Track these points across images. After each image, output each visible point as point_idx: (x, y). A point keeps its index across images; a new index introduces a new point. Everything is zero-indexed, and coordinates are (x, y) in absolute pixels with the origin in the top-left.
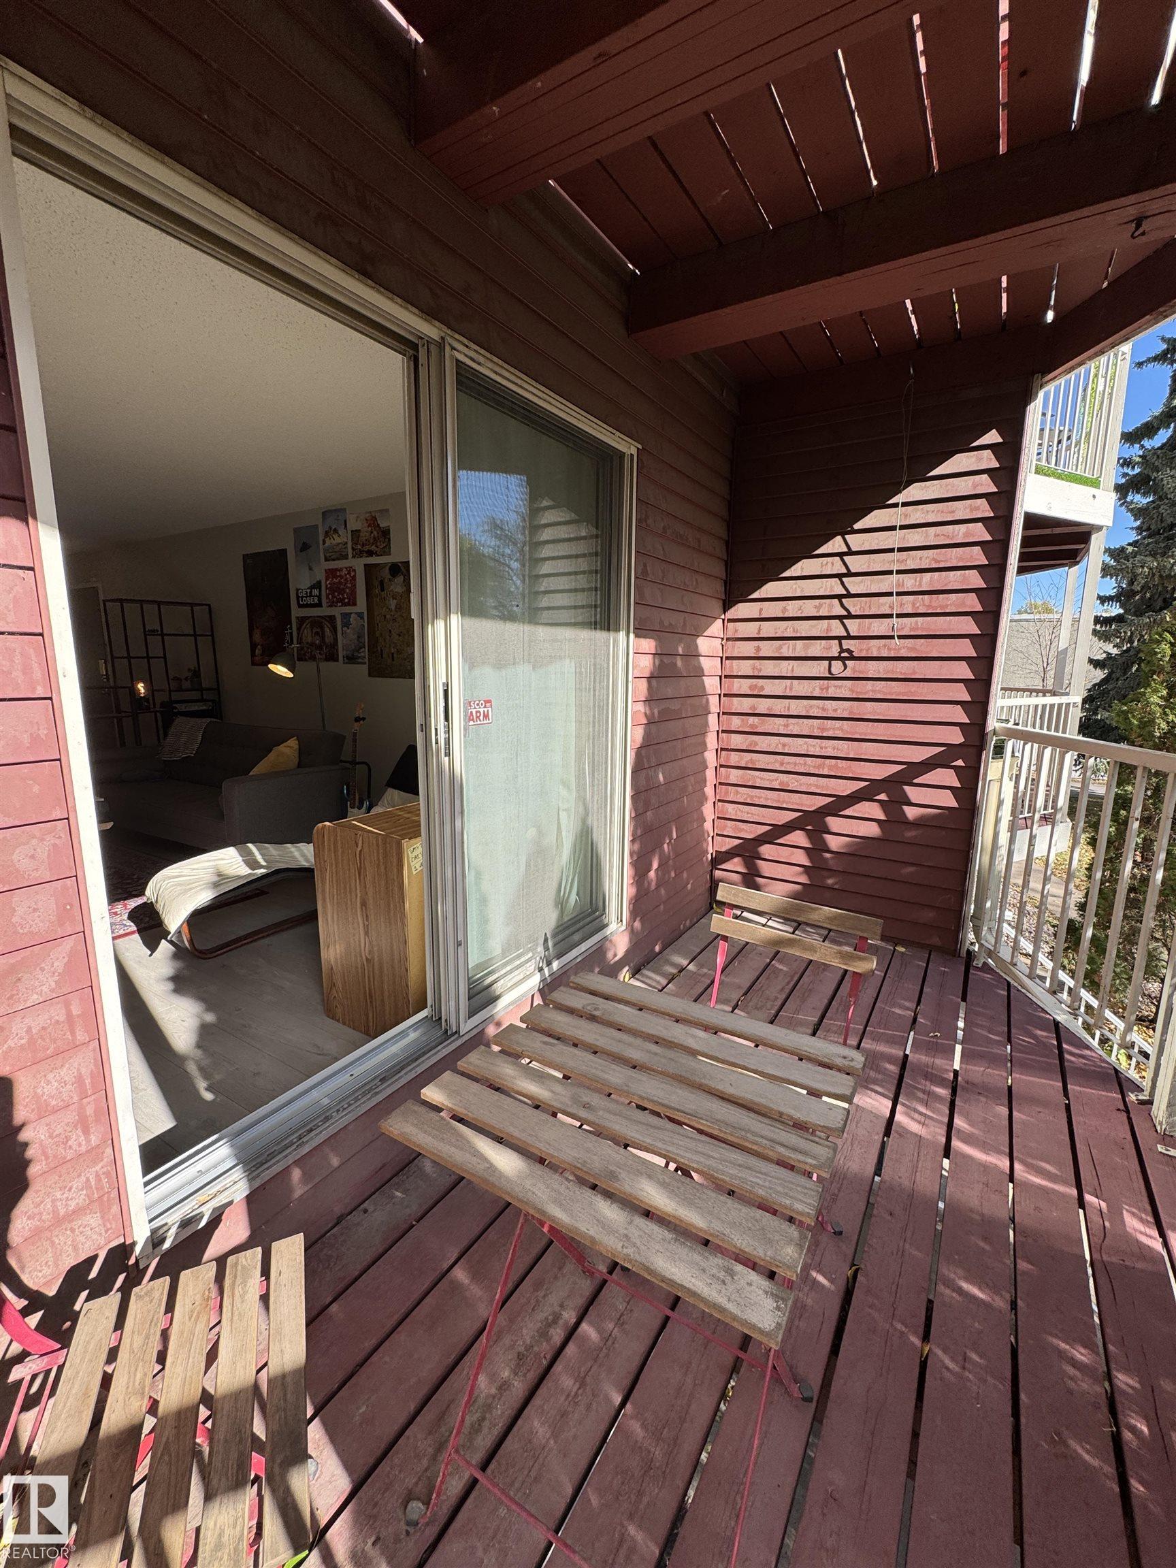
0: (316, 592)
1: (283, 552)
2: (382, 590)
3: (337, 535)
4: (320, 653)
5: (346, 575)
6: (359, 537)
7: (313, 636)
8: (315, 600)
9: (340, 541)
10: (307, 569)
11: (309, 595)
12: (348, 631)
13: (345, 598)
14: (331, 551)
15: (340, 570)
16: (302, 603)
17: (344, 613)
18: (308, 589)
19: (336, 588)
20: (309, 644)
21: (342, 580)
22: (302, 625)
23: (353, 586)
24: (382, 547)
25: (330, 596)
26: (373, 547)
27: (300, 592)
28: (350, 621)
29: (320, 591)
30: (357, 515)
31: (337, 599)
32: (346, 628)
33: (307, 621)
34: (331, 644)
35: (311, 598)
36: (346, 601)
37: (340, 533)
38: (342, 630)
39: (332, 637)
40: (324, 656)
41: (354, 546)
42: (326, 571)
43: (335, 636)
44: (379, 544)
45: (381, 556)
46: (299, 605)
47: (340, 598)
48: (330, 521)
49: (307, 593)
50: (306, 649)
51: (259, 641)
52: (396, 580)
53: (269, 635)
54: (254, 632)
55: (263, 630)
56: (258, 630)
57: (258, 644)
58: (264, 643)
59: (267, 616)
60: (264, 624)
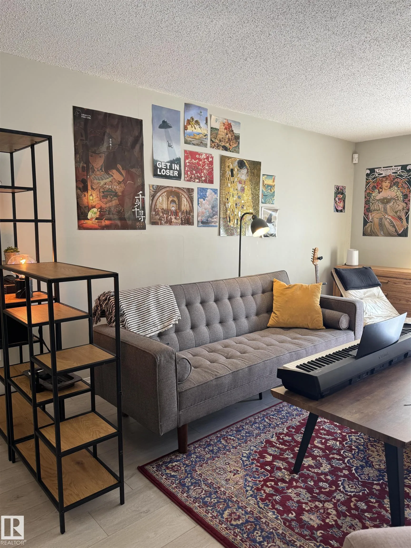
0: (177, 167)
1: (139, 123)
2: (232, 175)
3: (198, 126)
4: (176, 218)
5: (204, 159)
6: (217, 134)
7: (169, 203)
8: (175, 173)
9: (201, 132)
10: (165, 145)
11: (168, 168)
12: (204, 202)
13: (203, 177)
14: (192, 136)
15: (199, 154)
16: (160, 174)
17: (200, 188)
18: (168, 162)
19: (195, 167)
20: (164, 210)
21: (201, 163)
22: (157, 193)
23: (210, 169)
24: (233, 146)
25: (189, 173)
26: (227, 145)
27: (159, 164)
28: (206, 195)
29: (180, 167)
30: (217, 117)
31: (195, 176)
32: (202, 200)
33: (164, 190)
34: (187, 211)
35: (171, 171)
36: (203, 179)
37: (201, 125)
38: (198, 201)
39: (188, 206)
40: (180, 221)
41: (213, 139)
42: (185, 151)
43: (191, 205)
44: (231, 144)
45: (233, 152)
46: (155, 175)
47: (198, 176)
48: (193, 113)
49: (167, 165)
50: (161, 214)
51: (94, 204)
52: (242, 171)
53: (112, 198)
54: (86, 193)
55: (103, 192)
56: (94, 192)
57: (94, 207)
58: (104, 206)
59: (110, 179)
60: (105, 186)
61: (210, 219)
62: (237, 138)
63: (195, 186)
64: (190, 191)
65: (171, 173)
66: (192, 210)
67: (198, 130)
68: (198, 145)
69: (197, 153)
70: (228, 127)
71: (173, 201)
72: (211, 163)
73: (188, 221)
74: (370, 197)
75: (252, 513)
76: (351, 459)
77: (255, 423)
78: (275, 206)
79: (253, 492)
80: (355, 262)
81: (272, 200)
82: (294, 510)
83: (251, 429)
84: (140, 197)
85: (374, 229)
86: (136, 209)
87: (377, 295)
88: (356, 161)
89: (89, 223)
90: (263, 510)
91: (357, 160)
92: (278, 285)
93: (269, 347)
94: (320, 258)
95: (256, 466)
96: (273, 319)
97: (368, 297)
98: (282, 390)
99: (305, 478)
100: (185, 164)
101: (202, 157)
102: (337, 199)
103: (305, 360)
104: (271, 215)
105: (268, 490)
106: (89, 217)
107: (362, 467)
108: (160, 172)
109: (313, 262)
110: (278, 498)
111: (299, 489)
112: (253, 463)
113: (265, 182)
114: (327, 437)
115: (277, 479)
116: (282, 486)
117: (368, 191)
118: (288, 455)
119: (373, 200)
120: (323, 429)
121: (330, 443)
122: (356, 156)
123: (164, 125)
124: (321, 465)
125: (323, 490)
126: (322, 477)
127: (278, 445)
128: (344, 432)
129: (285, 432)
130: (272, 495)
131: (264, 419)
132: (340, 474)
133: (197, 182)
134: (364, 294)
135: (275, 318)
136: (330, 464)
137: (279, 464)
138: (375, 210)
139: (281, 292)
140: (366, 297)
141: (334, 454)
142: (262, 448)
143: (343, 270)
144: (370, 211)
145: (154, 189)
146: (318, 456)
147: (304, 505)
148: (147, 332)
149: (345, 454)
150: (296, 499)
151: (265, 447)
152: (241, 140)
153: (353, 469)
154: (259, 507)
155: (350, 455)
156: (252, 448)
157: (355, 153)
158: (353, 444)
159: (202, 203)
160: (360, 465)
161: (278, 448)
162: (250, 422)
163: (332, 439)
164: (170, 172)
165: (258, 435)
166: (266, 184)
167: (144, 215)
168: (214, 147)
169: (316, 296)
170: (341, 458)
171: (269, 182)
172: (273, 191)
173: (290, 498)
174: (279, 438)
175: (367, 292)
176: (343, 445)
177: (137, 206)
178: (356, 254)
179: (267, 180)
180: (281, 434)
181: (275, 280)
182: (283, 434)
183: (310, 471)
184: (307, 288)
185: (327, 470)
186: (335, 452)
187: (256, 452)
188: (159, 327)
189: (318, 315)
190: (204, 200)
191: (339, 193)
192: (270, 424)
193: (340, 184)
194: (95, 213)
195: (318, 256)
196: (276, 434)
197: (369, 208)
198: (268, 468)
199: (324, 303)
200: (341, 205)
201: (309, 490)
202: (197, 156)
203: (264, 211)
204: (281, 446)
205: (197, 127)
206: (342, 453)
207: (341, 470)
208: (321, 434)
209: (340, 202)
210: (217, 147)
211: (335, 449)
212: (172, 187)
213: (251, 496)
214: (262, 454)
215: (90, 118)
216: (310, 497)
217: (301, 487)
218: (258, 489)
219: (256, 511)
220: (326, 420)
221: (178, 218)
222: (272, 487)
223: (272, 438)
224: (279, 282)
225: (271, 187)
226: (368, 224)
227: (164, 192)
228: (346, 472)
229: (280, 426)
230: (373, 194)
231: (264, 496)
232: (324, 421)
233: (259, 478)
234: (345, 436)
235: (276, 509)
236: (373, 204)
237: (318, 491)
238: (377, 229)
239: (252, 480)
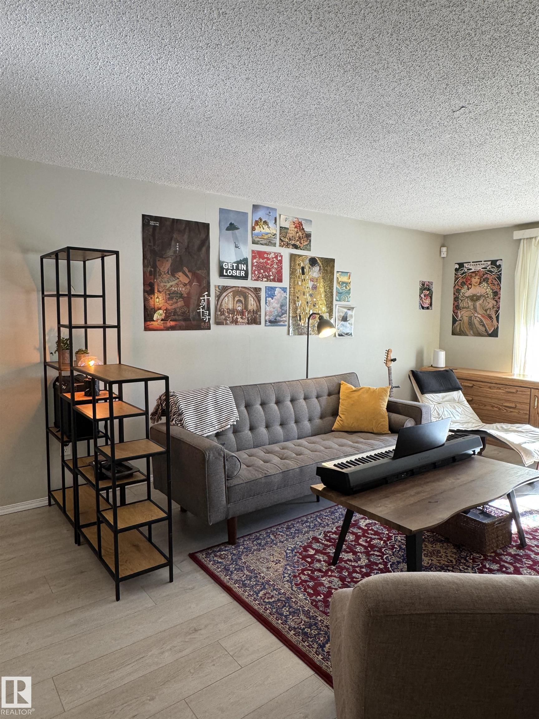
0: (243, 267)
1: (206, 227)
2: (303, 273)
3: (267, 226)
4: (242, 318)
5: (273, 258)
6: (287, 233)
7: (235, 303)
8: (242, 273)
9: (269, 232)
10: (233, 246)
11: (235, 268)
12: (272, 301)
13: (271, 276)
14: (260, 237)
15: (267, 254)
16: (226, 274)
17: (269, 287)
18: (235, 263)
19: (262, 266)
20: (230, 310)
21: (269, 262)
22: (223, 293)
23: (279, 267)
24: (304, 244)
25: (256, 272)
26: (298, 243)
27: (225, 265)
28: (275, 294)
29: (247, 267)
30: (286, 217)
31: (262, 275)
32: (270, 299)
33: (229, 291)
34: (253, 310)
35: (238, 271)
36: (272, 277)
37: (270, 225)
38: (266, 300)
39: (255, 305)
40: (246, 321)
41: (282, 238)
42: (253, 252)
43: (258, 304)
44: (302, 242)
45: (304, 250)
46: (221, 275)
47: (266, 275)
48: (261, 214)
49: (233, 266)
50: (227, 314)
51: (160, 306)
52: (314, 269)
53: (177, 300)
54: (152, 296)
55: (169, 294)
56: (161, 294)
57: (160, 309)
58: (169, 307)
59: (176, 282)
60: (171, 288)
61: (278, 318)
62: (308, 236)
63: (263, 285)
64: (257, 290)
65: (238, 273)
66: (259, 309)
67: (267, 230)
68: (266, 244)
69: (265, 253)
70: (299, 225)
71: (239, 301)
72: (280, 262)
73: (254, 320)
74: (459, 293)
75: (285, 594)
76: (390, 556)
77: (307, 522)
78: (351, 304)
79: (290, 578)
80: (442, 363)
81: (347, 297)
82: (323, 594)
83: (301, 527)
84: (206, 298)
85: (463, 328)
86: (201, 310)
87: (457, 399)
88: (444, 255)
89: (155, 324)
90: (295, 592)
91: (445, 253)
92: (346, 387)
93: (327, 451)
94: (394, 360)
95: (298, 557)
96: (338, 422)
97: (447, 401)
98: (320, 487)
99: (341, 569)
100: (252, 264)
101: (271, 256)
102: (422, 296)
103: (344, 460)
104: (346, 313)
105: (303, 577)
106: (155, 318)
107: (399, 563)
108: (226, 272)
109: (386, 364)
110: (311, 584)
111: (333, 578)
112: (295, 555)
113: (340, 280)
114: (373, 537)
115: (314, 569)
116: (318, 574)
117: (457, 287)
118: (330, 550)
119: (462, 297)
120: (372, 530)
121: (374, 542)
122: (444, 249)
123: (232, 227)
124: (359, 559)
125: (355, 580)
126: (358, 569)
127: (323, 541)
128: (391, 533)
129: (333, 531)
130: (306, 581)
131: (316, 519)
132: (375, 567)
133: (265, 281)
134: (443, 399)
135: (340, 422)
136: (368, 559)
137: (320, 557)
138: (463, 308)
139: (348, 395)
140: (445, 402)
141: (375, 551)
142: (307, 543)
143: (421, 372)
144: (459, 308)
145: (220, 290)
146: (359, 552)
147: (334, 590)
148: (204, 431)
149: (386, 552)
150: (327, 586)
151: (311, 542)
152: (312, 238)
153: (389, 564)
154: (292, 590)
155: (390, 552)
156: (298, 543)
157: (443, 246)
158: (397, 544)
159: (269, 301)
160: (397, 562)
161: (323, 544)
162: (302, 521)
163: (378, 539)
164: (236, 272)
165: (307, 532)
166: (340, 282)
167: (209, 315)
168: (283, 246)
169: (383, 400)
170: (381, 554)
171: (344, 279)
172: (348, 288)
173: (322, 584)
174: (326, 535)
175: (446, 396)
176: (387, 544)
177: (202, 306)
178: (442, 355)
179: (342, 277)
180: (329, 532)
181: (342, 382)
182: (331, 532)
183: (347, 564)
184: (374, 391)
185: (364, 564)
186: (377, 549)
187: (300, 546)
188: (216, 427)
189: (384, 419)
190: (272, 299)
191: (424, 289)
192: (321, 524)
193: (426, 279)
194: (161, 315)
195: (392, 358)
196: (324, 532)
197: (458, 306)
198: (309, 560)
199: (392, 407)
200: (428, 301)
201: (342, 579)
202: (265, 255)
203: (338, 309)
204: (326, 543)
205: (265, 227)
206: (383, 550)
207: (377, 564)
208: (368, 534)
209: (427, 298)
210: (287, 246)
211: (377, 547)
212: (239, 287)
213: (288, 581)
214: (305, 549)
215: (157, 225)
216: (341, 584)
217: (335, 576)
218: (295, 576)
219: (289, 592)
220: (377, 522)
221: (244, 317)
222: (308, 575)
223: (320, 535)
224: (345, 385)
225: (347, 284)
226: (457, 323)
227: (231, 292)
228: (381, 566)
229: (330, 525)
230: (462, 291)
231: (299, 581)
232: (375, 523)
233: (298, 567)
234: (391, 536)
235: (308, 592)
236: (462, 301)
237: (349, 580)
238: (466, 328)
239: (292, 568)
